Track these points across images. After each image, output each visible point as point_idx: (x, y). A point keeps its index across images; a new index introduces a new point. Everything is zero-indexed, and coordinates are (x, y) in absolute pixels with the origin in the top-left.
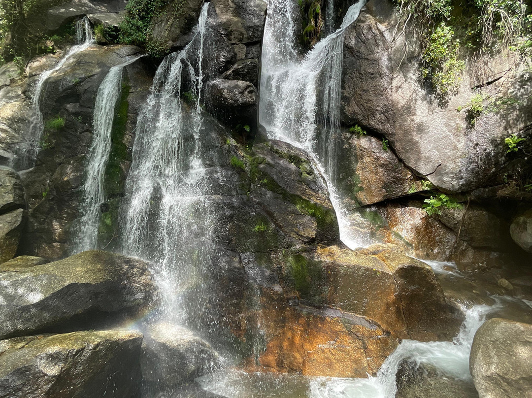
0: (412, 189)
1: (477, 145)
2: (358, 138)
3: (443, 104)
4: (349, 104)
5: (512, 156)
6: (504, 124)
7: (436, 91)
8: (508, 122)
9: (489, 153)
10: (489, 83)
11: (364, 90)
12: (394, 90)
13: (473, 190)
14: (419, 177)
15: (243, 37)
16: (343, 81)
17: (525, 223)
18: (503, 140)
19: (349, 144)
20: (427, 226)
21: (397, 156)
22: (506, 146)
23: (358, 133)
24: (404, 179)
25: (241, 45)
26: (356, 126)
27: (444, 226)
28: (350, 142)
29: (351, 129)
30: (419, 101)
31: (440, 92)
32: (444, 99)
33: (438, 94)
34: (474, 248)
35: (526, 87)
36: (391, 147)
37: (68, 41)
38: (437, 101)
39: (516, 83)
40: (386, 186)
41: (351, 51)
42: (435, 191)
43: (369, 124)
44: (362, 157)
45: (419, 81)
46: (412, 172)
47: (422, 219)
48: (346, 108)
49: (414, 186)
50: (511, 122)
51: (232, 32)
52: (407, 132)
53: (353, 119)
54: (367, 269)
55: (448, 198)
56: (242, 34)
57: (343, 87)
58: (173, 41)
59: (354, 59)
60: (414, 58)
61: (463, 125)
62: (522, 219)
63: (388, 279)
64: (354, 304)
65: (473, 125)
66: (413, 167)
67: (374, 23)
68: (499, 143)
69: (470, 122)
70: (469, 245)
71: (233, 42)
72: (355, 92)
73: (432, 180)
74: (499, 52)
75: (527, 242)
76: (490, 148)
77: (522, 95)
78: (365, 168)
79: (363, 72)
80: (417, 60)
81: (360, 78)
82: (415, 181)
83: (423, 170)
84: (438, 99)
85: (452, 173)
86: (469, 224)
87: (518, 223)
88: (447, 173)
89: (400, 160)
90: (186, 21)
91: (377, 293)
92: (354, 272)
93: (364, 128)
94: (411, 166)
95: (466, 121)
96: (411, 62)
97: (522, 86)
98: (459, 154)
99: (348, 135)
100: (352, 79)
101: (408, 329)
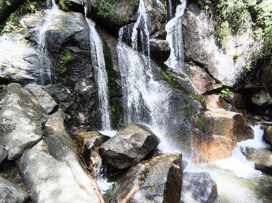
0: (215, 87)
1: (238, 69)
2: (192, 66)
3: (225, 53)
4: (187, 51)
5: (248, 73)
6: (245, 61)
7: (222, 48)
8: (247, 61)
9: (241, 72)
10: (240, 46)
11: (193, 46)
12: (206, 46)
13: (237, 86)
14: (218, 82)
15: (160, 19)
16: (184, 41)
17: (259, 96)
18: (245, 67)
19: (189, 69)
20: (220, 101)
21: (209, 74)
22: (247, 70)
23: (192, 64)
24: (213, 83)
25: (159, 22)
26: (191, 61)
27: (227, 101)
28: (190, 68)
29: (189, 63)
30: (216, 51)
31: (223, 48)
32: (225, 51)
33: (223, 49)
34: (237, 108)
35: (251, 48)
36: (207, 71)
37: (41, 6)
38: (222, 52)
39: (248, 46)
40: (206, 86)
41: (185, 27)
42: (224, 87)
43: (197, 60)
44: (195, 75)
45: (215, 43)
46: (215, 80)
47: (218, 99)
48: (186, 53)
49: (216, 86)
50: (248, 60)
51: (156, 16)
52: (212, 64)
53: (189, 58)
54: (224, 118)
55: (229, 90)
56: (160, 18)
57: (184, 44)
58: (129, 17)
59: (187, 31)
60: (212, 33)
61: (233, 61)
62: (257, 95)
63: (230, 120)
64: (220, 132)
65: (236, 62)
66: (216, 78)
67: (194, 17)
68: (244, 68)
69: (235, 60)
70: (236, 107)
71: (156, 21)
72: (189, 46)
73: (224, 83)
74: (242, 34)
75: (261, 103)
76: (242, 70)
77: (250, 51)
78: (197, 79)
79: (192, 38)
80: (214, 34)
81: (191, 40)
82: (216, 84)
83: (220, 79)
84: (223, 51)
85: (230, 80)
86: (236, 99)
87: (255, 97)
88: (228, 80)
89: (211, 76)
90: (135, 8)
91: (228, 127)
92: (220, 120)
93: (194, 62)
94: (215, 78)
95: (233, 60)
96: (211, 35)
97: (250, 47)
98: (232, 73)
99: (188, 65)
100: (188, 40)
101: (238, 138)
